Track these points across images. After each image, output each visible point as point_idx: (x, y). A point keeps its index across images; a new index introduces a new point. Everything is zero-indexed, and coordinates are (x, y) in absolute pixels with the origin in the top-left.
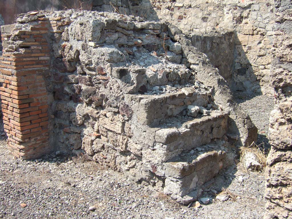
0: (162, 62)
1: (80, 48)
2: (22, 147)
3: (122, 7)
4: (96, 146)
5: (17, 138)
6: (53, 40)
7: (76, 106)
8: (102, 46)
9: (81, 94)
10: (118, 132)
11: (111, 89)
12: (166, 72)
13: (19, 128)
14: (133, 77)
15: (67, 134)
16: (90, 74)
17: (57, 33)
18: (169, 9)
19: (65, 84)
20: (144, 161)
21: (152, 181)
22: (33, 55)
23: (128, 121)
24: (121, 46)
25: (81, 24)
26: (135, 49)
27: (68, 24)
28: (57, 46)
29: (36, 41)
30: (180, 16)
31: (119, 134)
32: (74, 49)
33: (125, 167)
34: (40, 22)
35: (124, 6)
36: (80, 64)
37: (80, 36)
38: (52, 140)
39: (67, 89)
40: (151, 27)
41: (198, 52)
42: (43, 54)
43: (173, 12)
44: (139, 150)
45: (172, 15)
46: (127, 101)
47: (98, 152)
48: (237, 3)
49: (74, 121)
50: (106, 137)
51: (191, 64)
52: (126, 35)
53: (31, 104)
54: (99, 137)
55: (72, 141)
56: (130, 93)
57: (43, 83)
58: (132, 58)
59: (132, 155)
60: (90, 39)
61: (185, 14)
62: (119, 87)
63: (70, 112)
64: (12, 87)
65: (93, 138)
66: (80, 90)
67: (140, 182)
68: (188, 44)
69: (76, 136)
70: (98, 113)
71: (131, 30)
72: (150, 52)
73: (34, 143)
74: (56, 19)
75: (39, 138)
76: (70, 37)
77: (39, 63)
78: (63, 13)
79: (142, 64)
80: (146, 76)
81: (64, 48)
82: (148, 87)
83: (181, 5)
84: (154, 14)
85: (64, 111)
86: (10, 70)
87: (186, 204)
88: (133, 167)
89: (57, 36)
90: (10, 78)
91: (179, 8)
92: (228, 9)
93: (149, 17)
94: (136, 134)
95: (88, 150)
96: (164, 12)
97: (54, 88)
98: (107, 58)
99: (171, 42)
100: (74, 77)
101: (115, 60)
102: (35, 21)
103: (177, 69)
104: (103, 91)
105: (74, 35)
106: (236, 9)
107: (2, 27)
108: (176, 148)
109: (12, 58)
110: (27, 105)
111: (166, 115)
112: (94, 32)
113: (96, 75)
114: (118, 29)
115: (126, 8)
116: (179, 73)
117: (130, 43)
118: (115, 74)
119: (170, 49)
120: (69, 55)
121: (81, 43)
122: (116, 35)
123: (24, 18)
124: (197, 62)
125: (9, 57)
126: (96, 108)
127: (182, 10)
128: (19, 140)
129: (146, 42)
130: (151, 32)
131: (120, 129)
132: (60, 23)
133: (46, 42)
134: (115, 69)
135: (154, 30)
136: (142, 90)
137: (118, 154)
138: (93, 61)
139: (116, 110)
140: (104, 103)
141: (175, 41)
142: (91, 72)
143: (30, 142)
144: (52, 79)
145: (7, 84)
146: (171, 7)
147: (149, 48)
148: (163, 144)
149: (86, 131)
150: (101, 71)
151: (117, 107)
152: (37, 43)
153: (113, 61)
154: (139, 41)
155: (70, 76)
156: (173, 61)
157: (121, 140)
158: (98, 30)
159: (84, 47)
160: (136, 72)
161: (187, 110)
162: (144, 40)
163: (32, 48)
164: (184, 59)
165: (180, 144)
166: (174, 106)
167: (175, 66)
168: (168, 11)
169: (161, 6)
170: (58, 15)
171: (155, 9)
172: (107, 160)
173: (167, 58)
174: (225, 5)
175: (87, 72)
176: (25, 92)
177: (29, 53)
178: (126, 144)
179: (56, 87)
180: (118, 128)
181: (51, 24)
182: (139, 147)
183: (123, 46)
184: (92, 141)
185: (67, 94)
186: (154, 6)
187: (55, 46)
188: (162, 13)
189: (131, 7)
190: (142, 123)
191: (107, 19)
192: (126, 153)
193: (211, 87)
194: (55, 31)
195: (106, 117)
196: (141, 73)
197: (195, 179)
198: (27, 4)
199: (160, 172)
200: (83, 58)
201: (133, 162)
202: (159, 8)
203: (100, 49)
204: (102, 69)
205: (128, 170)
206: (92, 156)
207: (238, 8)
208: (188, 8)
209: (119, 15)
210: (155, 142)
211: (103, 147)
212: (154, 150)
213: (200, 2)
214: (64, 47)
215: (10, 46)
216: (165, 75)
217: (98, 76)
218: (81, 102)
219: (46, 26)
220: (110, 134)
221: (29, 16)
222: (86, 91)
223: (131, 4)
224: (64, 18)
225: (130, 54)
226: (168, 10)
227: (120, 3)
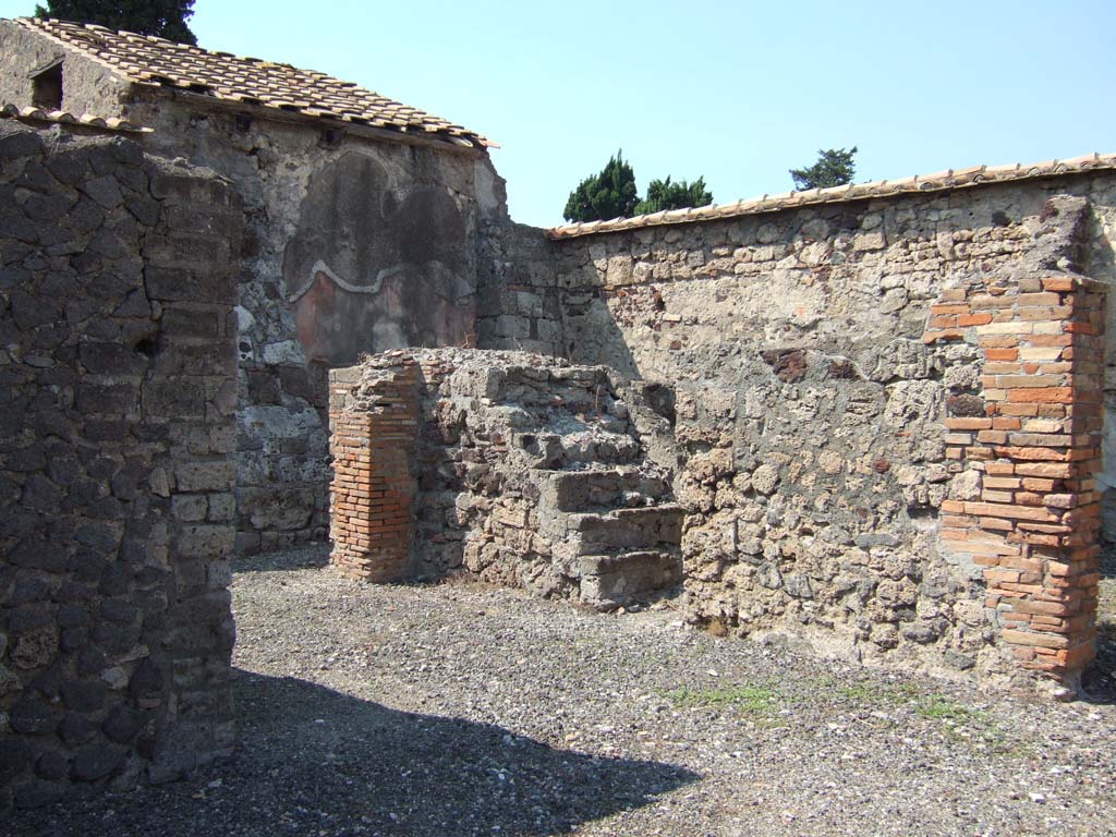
0: (592, 431)
1: (467, 407)
2: (367, 561)
3: (544, 318)
4: (486, 556)
5: (359, 548)
6: (423, 395)
7: (455, 497)
8: (500, 404)
9: (465, 478)
10: (519, 526)
11: (511, 463)
12: (593, 443)
13: (366, 530)
14: (542, 446)
15: (437, 546)
16: (482, 445)
17: (431, 383)
18: (651, 327)
19: (439, 462)
20: (554, 561)
21: (565, 590)
22: (394, 417)
23: (533, 507)
24: (528, 405)
25: (471, 373)
26: (549, 409)
27: (451, 372)
28: (429, 404)
29: (399, 396)
30: (674, 342)
31: (522, 528)
32: (459, 410)
33: (527, 578)
34: (406, 367)
35: (550, 315)
36: (466, 431)
37: (469, 389)
38: (412, 557)
39: (442, 471)
40: (577, 376)
41: (654, 415)
42: (408, 416)
43: (659, 334)
44: (547, 547)
45: (656, 339)
46: (532, 479)
47: (490, 563)
48: (790, 316)
49: (453, 521)
50: (503, 536)
51: (641, 434)
52: (536, 389)
53: (386, 493)
54: (491, 540)
55: (446, 555)
56: (537, 467)
57: (404, 462)
58: (544, 421)
59: (539, 557)
60: (484, 394)
61: (686, 338)
62: (522, 461)
63: (445, 509)
64: (359, 465)
65: (482, 542)
66: (465, 471)
67: (548, 596)
68: (636, 403)
69: (453, 545)
70: (490, 503)
71: (544, 381)
72: (574, 414)
73: (386, 556)
74: (432, 363)
75: (392, 550)
76: (453, 390)
77: (400, 429)
78: (441, 353)
79: (559, 431)
80: (561, 447)
81: (443, 407)
82: (565, 462)
83: (676, 318)
84: (617, 335)
85: (436, 507)
86: (359, 439)
87: (605, 610)
88: (540, 574)
89: (430, 388)
90: (357, 451)
91: (672, 324)
92: (773, 329)
93: (607, 342)
94: (544, 523)
95: (472, 563)
96: (640, 333)
97: (421, 471)
98: (507, 420)
99: (610, 399)
100: (456, 451)
101: (518, 423)
102: (398, 365)
103: (613, 440)
104: (499, 467)
105: (460, 389)
106: (789, 329)
107: (331, 371)
108: (597, 539)
109: (365, 420)
110: (380, 494)
111: (586, 500)
112: (489, 384)
113: (490, 446)
114: (525, 380)
115: (555, 320)
116: (617, 446)
117: (542, 401)
118: (517, 442)
119: (609, 411)
120: (448, 418)
121: (469, 399)
122: (522, 389)
123: (382, 360)
124: (650, 431)
125: (359, 419)
126: (488, 496)
127: (679, 328)
128: (363, 549)
129: (569, 399)
130: (578, 384)
131: (523, 520)
132: (437, 370)
133: (413, 397)
134: (518, 435)
135: (581, 380)
136: (555, 465)
137: (519, 559)
138: (487, 426)
139: (518, 494)
140: (500, 487)
141: (616, 398)
142: (483, 442)
143: (380, 554)
144: (419, 457)
145: (350, 461)
146: (654, 321)
147: (573, 409)
148: (578, 531)
149: (469, 536)
150: (499, 441)
151: (519, 489)
152: (400, 399)
153: (515, 425)
154: (558, 398)
155: (449, 451)
156: (611, 429)
157: (524, 537)
158: (496, 381)
159: (474, 406)
160: (546, 439)
161: (621, 497)
162: (566, 397)
163: (394, 405)
164: (631, 427)
165: (603, 536)
166: (599, 489)
167: (612, 436)
168: (650, 329)
169: (633, 318)
170: (434, 358)
171: (619, 324)
172: (503, 574)
173: (601, 425)
174: (767, 321)
175: (477, 441)
176: (379, 472)
177: (388, 413)
178: (531, 540)
179: (424, 469)
180: (519, 520)
181: (421, 371)
182: (547, 542)
183: (531, 404)
184: (481, 548)
185: (443, 479)
186: (618, 317)
187: (427, 404)
188: (635, 335)
189: (566, 319)
190: (551, 506)
191: (509, 366)
192: (529, 556)
193: (667, 469)
194: (427, 381)
195: (503, 506)
196: (554, 442)
197: (621, 581)
198: (337, 316)
199: (574, 572)
200: (471, 421)
201: (540, 568)
202: (629, 324)
203: (497, 408)
204: (499, 436)
205: (533, 581)
206: (479, 572)
207: (793, 328)
208: (690, 325)
209: (528, 355)
210: (568, 529)
211: (497, 555)
212: (566, 542)
213: (716, 313)
214: (442, 405)
215: (360, 402)
216: (592, 447)
217: (492, 447)
218: (465, 489)
219: (415, 373)
220: (508, 530)
221: (389, 358)
222: (475, 470)
223: (568, 311)
224: (445, 362)
225: (541, 417)
226: (648, 329)
227: (541, 310)
